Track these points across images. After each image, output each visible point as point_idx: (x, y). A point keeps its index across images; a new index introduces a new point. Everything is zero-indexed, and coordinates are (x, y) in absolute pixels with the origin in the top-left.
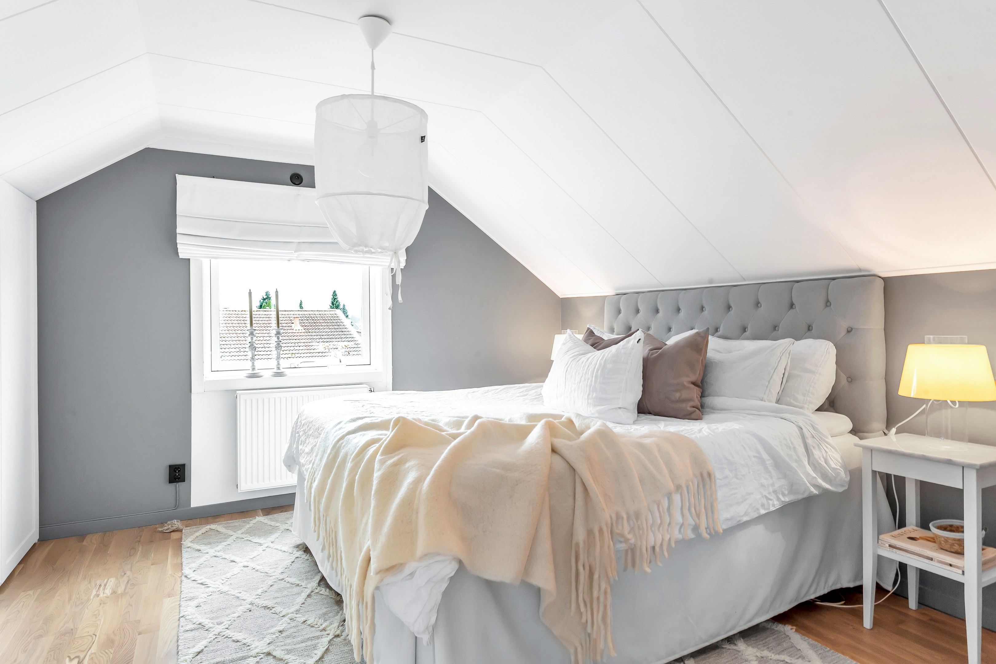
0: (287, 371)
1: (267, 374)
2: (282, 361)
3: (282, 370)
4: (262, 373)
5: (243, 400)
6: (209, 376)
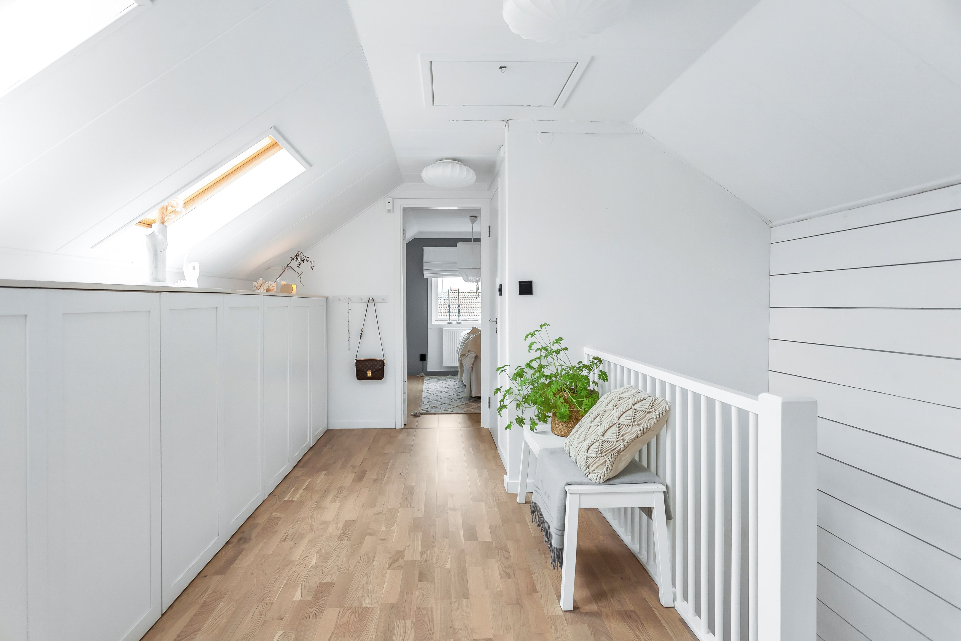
0: (462, 322)
1: (454, 322)
2: (460, 317)
3: (460, 321)
4: (453, 322)
5: (445, 331)
6: (434, 322)
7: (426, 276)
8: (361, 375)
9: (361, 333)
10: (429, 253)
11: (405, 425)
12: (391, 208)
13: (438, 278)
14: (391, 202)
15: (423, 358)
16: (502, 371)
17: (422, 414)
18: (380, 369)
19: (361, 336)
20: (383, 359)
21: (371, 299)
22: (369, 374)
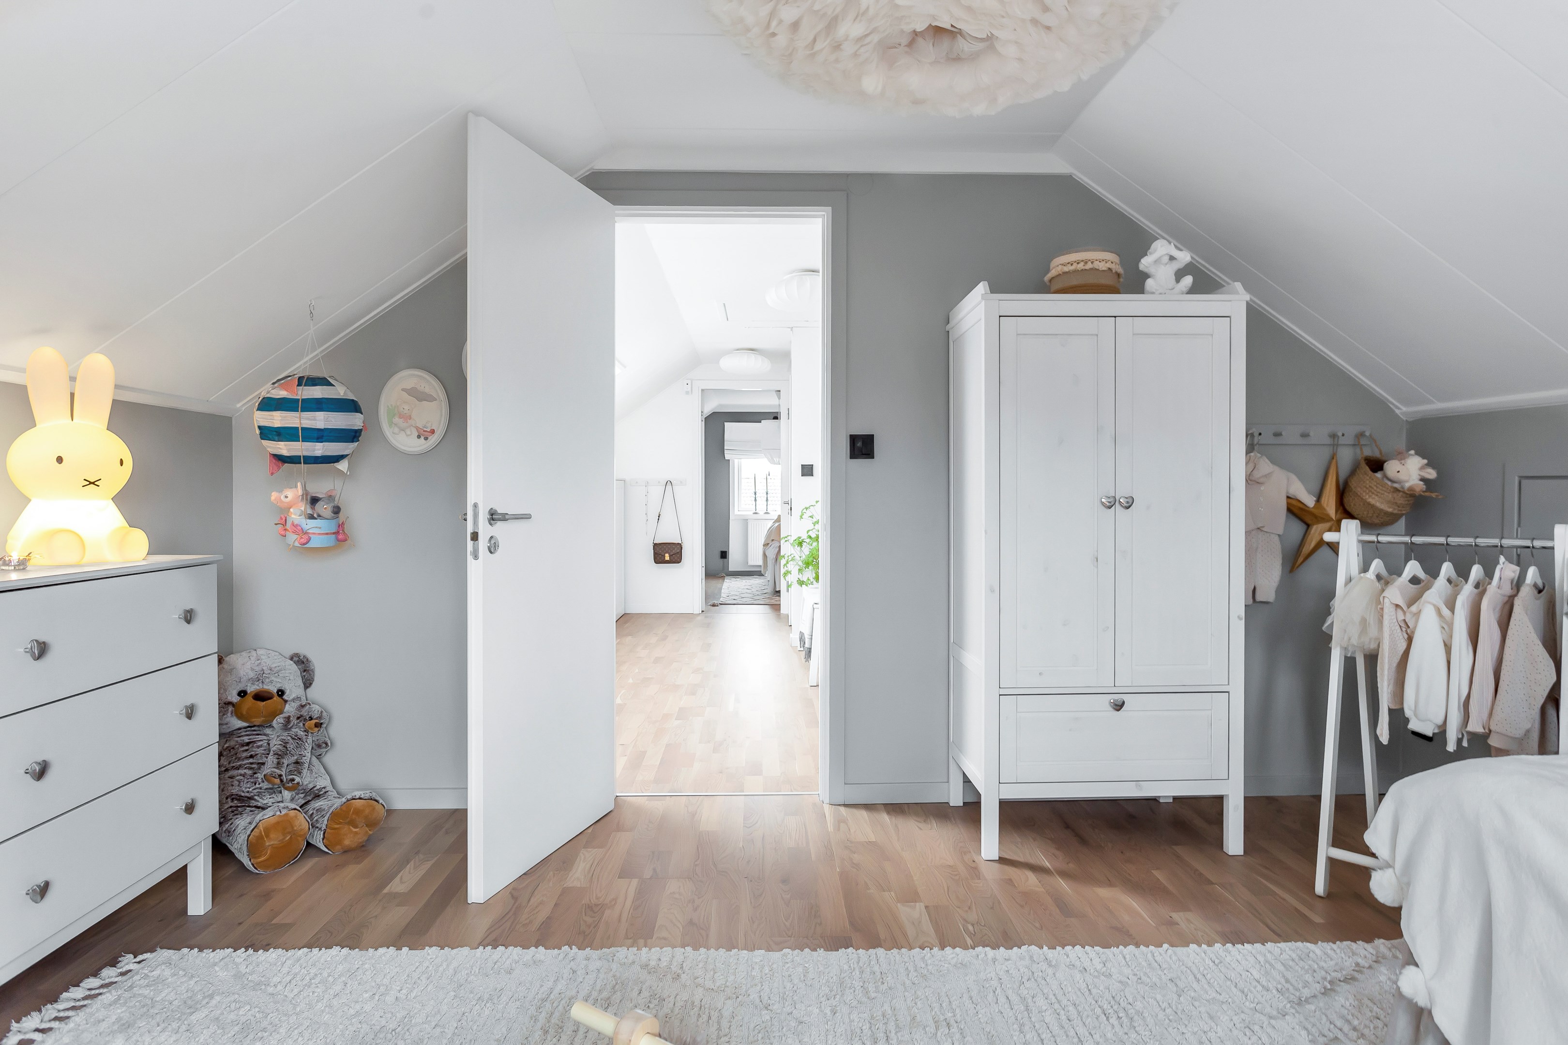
1: (761, 513)
2: (769, 507)
4: (759, 512)
5: (751, 524)
6: (736, 512)
7: (727, 457)
8: (659, 558)
9: (659, 517)
10: (732, 429)
11: (702, 611)
12: (689, 389)
13: (742, 460)
14: (689, 384)
15: (724, 555)
16: (786, 541)
17: (721, 604)
18: (678, 553)
19: (658, 519)
20: (680, 543)
21: (669, 482)
22: (667, 557)
